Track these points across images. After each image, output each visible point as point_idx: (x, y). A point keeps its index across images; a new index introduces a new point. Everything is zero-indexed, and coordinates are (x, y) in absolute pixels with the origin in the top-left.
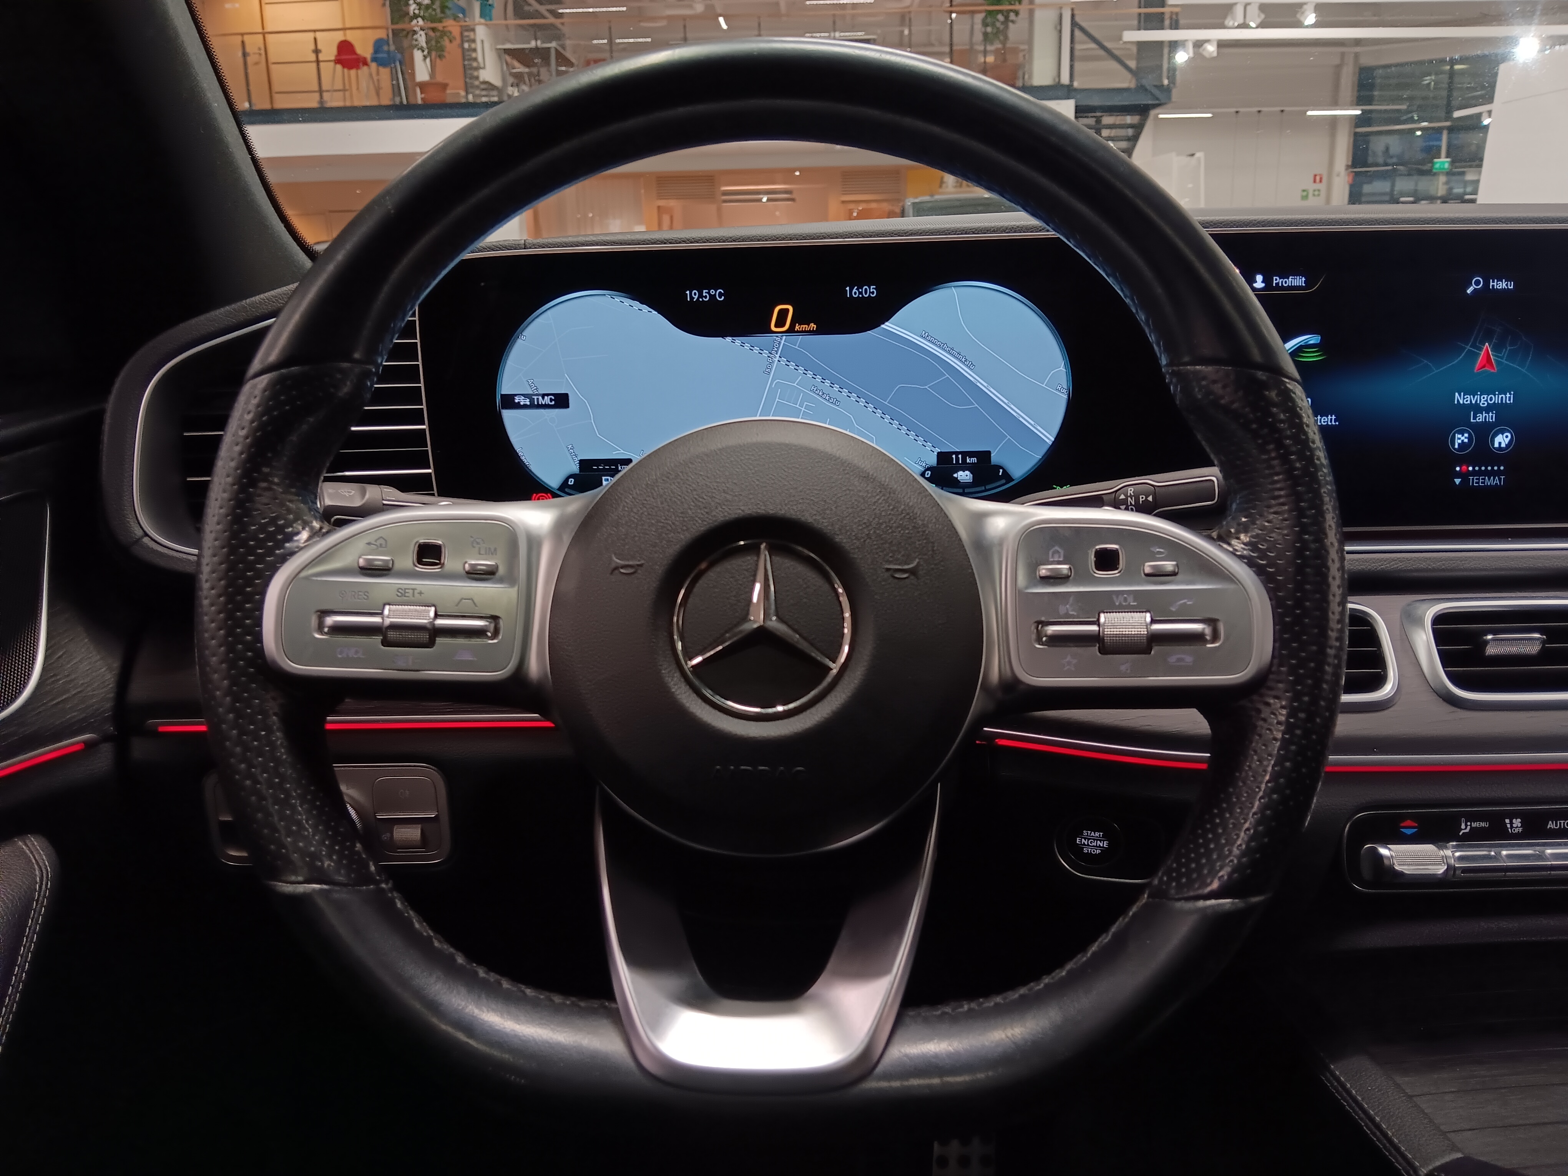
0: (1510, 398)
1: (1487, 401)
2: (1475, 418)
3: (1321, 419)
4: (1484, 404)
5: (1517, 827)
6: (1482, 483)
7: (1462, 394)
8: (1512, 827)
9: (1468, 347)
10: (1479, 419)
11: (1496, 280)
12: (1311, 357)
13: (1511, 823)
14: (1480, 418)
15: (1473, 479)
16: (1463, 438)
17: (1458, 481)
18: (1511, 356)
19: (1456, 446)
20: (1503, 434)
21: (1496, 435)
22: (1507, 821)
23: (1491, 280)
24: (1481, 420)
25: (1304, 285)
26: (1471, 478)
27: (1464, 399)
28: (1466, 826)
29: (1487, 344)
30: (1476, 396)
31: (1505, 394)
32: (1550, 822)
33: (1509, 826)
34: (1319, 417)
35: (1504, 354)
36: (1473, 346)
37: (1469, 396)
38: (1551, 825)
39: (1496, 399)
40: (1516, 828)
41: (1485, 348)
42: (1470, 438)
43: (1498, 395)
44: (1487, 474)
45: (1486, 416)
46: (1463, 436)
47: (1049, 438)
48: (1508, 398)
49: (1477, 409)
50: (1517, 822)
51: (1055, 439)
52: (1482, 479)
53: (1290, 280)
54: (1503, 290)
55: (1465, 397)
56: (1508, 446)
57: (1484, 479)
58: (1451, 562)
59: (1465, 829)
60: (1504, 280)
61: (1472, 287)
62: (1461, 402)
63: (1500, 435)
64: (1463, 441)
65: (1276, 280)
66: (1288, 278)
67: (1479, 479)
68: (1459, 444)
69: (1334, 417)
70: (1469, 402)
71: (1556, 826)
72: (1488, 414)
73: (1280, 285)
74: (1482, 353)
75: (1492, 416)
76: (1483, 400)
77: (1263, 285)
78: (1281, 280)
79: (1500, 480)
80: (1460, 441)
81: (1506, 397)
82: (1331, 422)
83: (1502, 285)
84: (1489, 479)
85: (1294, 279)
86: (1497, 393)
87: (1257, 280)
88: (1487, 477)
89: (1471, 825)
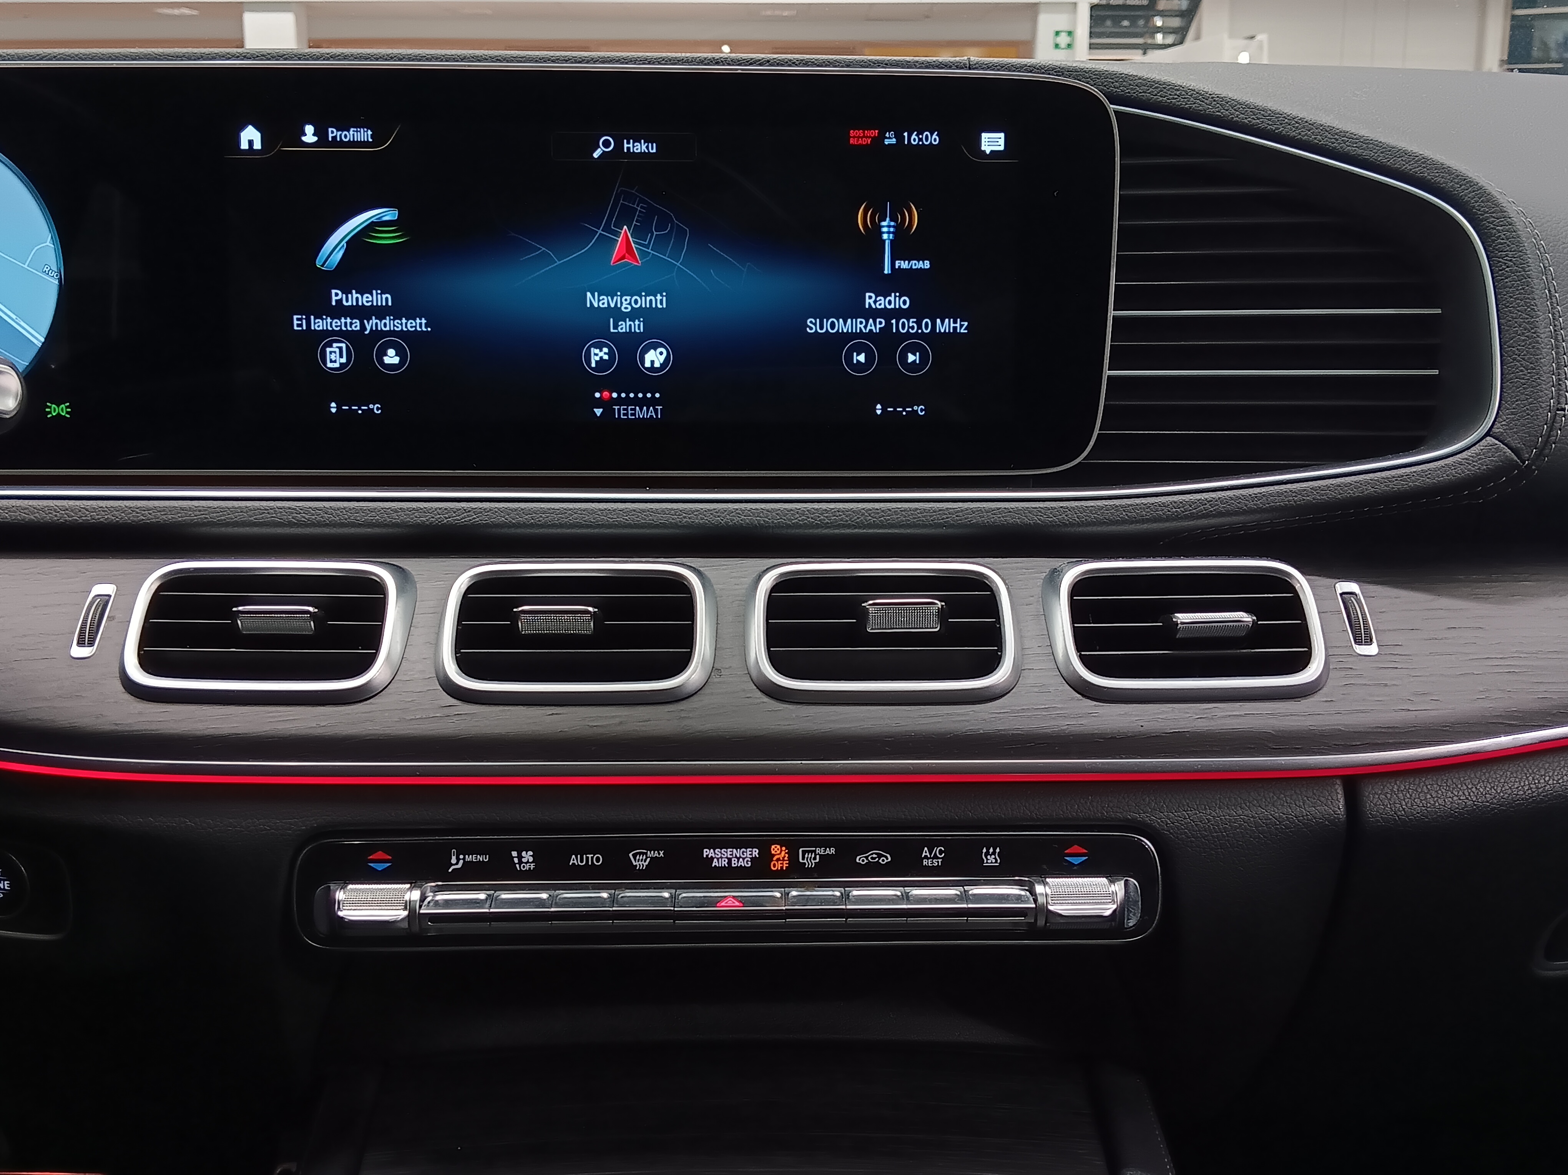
0: (661, 301)
1: (630, 304)
2: (615, 327)
3: (406, 324)
4: (626, 308)
5: (528, 862)
6: (632, 415)
7: (596, 294)
8: (520, 862)
9: (600, 231)
10: (622, 329)
11: (631, 141)
12: (387, 239)
13: (520, 857)
14: (623, 327)
15: (619, 410)
16: (601, 354)
17: (598, 412)
18: (660, 243)
19: (593, 365)
20: (655, 350)
21: (646, 350)
22: (514, 854)
23: (625, 141)
24: (624, 330)
25: (370, 140)
26: (616, 408)
27: (599, 300)
28: (458, 859)
29: (625, 227)
30: (615, 298)
31: (655, 296)
32: (573, 856)
33: (516, 860)
34: (404, 321)
35: (650, 240)
36: (607, 229)
37: (605, 297)
38: (574, 860)
39: (643, 302)
40: (526, 863)
41: (623, 232)
42: (611, 353)
43: (645, 296)
44: (636, 402)
45: (630, 325)
46: (601, 351)
47: (38, 338)
48: (659, 301)
49: (618, 314)
50: (528, 856)
51: (45, 339)
52: (632, 409)
53: (351, 132)
54: (641, 154)
55: (601, 298)
56: (664, 365)
57: (635, 410)
58: (543, 515)
59: (456, 863)
60: (642, 141)
61: (599, 149)
62: (596, 306)
63: (652, 351)
64: (601, 358)
65: (332, 133)
66: (348, 131)
67: (626, 410)
68: (597, 362)
69: (424, 321)
70: (606, 305)
71: (582, 862)
72: (634, 322)
73: (338, 139)
74: (620, 240)
75: (639, 325)
76: (626, 304)
77: (315, 139)
78: (339, 133)
79: (656, 411)
80: (597, 358)
81: (656, 300)
82: (421, 327)
83: (640, 147)
84: (641, 410)
85: (357, 131)
86: (643, 294)
87: (307, 131)
88: (637, 408)
89: (464, 859)
